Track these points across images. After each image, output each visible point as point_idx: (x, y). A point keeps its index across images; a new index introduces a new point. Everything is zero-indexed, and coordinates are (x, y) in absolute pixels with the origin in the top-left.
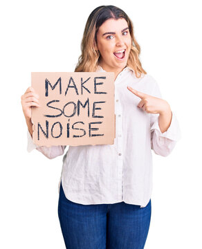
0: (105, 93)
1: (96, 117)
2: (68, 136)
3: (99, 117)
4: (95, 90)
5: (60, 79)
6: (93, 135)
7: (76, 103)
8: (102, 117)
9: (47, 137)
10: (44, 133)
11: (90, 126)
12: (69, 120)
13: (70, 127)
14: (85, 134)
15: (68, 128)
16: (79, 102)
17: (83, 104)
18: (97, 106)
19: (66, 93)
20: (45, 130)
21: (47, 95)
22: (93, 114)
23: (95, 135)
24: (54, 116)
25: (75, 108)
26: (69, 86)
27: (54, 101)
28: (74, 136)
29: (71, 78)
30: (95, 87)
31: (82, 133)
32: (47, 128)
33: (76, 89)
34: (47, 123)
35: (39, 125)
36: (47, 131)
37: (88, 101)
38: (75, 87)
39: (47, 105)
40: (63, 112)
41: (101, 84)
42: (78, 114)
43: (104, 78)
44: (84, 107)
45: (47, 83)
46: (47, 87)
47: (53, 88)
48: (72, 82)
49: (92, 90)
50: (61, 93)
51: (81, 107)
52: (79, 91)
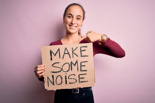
0: (87, 56)
1: (83, 71)
2: (66, 83)
3: (84, 71)
4: (81, 54)
5: (59, 50)
6: (81, 82)
7: (70, 63)
8: (86, 71)
9: (54, 84)
10: (51, 82)
11: (79, 76)
12: (66, 74)
13: (67, 77)
14: (76, 81)
15: (66, 79)
16: (71, 62)
17: (74, 63)
18: (83, 64)
19: (63, 58)
20: (52, 80)
21: (51, 59)
22: (81, 69)
23: (83, 82)
24: (56, 72)
25: (69, 66)
26: (65, 53)
27: (56, 63)
28: (70, 83)
29: (66, 48)
30: (81, 53)
31: (75, 81)
32: (53, 79)
33: (69, 55)
34: (53, 76)
35: (48, 78)
36: (53, 81)
37: (77, 62)
38: (68, 53)
39: (52, 65)
40: (62, 69)
41: (84, 50)
42: (72, 70)
43: (86, 47)
44: (75, 65)
45: (51, 52)
46: (51, 55)
47: (55, 55)
48: (66, 51)
49: (79, 55)
50: (60, 58)
51: (73, 65)
52: (71, 56)
